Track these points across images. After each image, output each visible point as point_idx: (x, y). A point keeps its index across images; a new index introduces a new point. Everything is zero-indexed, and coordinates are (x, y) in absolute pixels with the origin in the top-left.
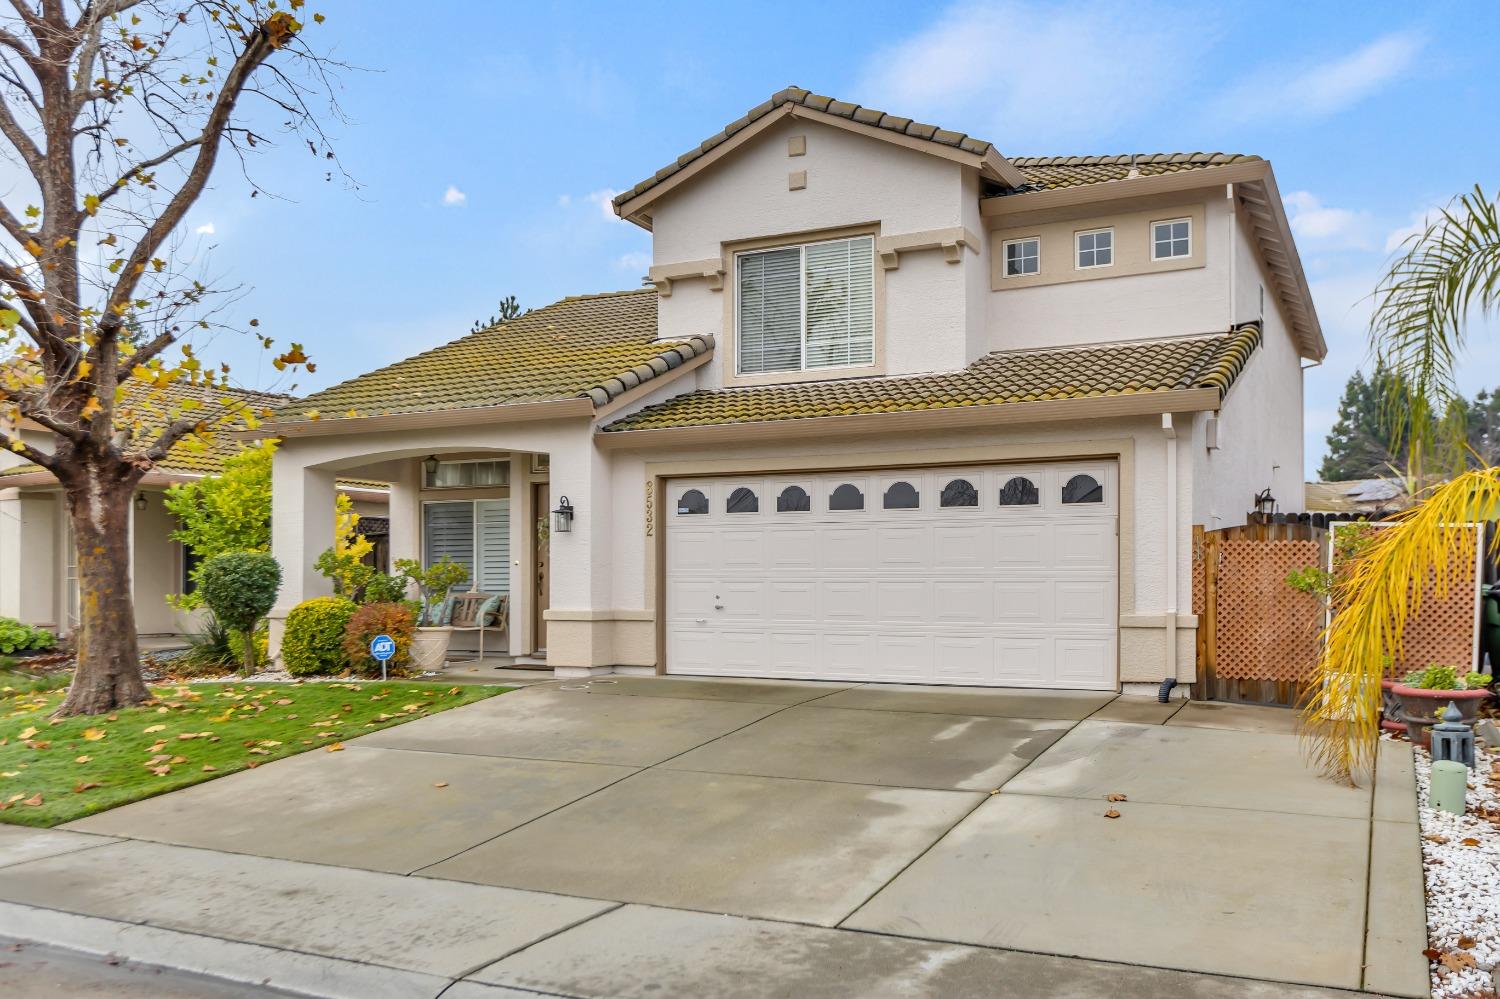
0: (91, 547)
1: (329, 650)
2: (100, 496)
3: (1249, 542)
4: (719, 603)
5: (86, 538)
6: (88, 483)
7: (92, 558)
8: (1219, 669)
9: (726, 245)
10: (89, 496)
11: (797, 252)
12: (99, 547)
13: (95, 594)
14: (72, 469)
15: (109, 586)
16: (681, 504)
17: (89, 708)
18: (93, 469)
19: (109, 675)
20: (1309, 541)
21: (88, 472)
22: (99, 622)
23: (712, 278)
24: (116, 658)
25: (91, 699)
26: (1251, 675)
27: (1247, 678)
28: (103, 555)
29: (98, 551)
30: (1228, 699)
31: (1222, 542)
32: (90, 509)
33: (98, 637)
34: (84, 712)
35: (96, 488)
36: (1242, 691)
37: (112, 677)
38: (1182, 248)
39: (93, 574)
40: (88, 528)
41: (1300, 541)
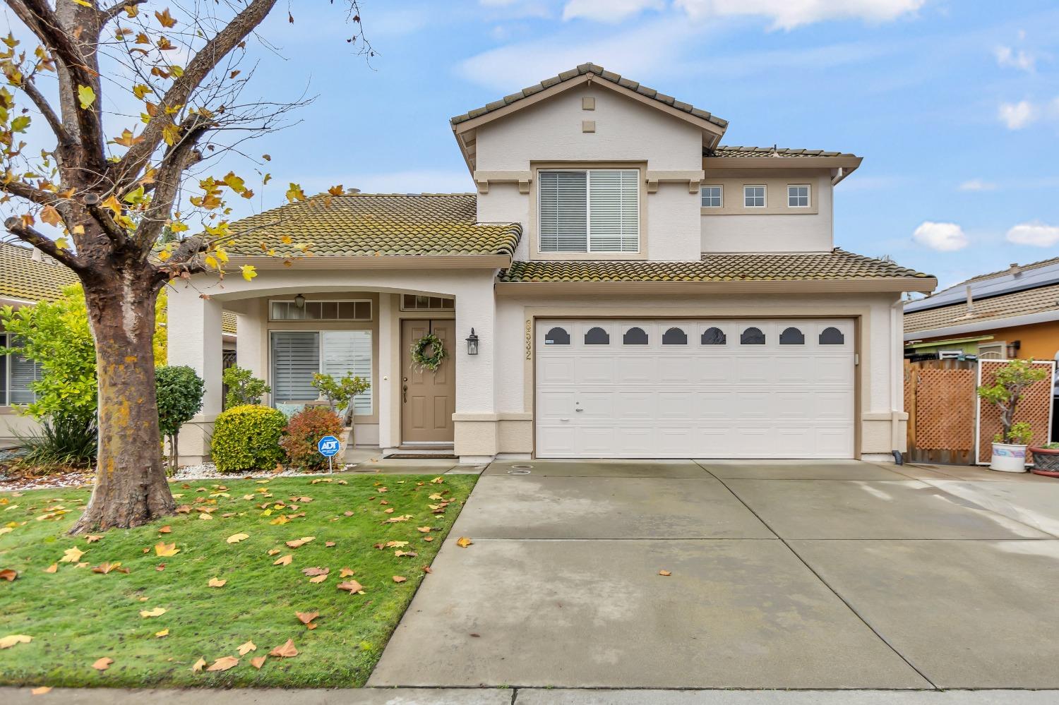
0: (122, 355)
1: (264, 449)
2: (133, 304)
3: (935, 370)
4: (578, 407)
5: (116, 346)
6: (122, 290)
7: (122, 367)
8: (918, 444)
9: (533, 163)
10: (121, 303)
11: (585, 174)
12: (132, 355)
13: (126, 404)
14: (106, 273)
15: (141, 395)
16: (547, 337)
17: (122, 521)
18: (128, 276)
19: (141, 486)
20: (968, 370)
21: (122, 278)
22: (129, 432)
23: (524, 184)
24: (149, 467)
25: (124, 511)
26: (936, 447)
27: (934, 448)
28: (135, 364)
29: (128, 360)
30: (923, 461)
31: (919, 369)
32: (123, 317)
33: (129, 447)
34: (116, 525)
35: (129, 296)
36: (931, 456)
37: (145, 487)
38: (804, 202)
39: (124, 383)
40: (120, 336)
41: (963, 369)
